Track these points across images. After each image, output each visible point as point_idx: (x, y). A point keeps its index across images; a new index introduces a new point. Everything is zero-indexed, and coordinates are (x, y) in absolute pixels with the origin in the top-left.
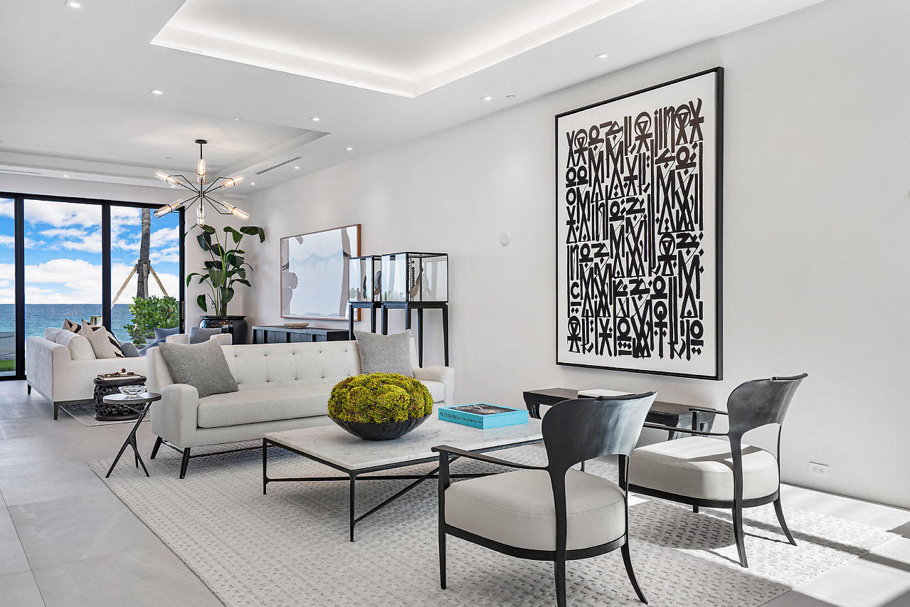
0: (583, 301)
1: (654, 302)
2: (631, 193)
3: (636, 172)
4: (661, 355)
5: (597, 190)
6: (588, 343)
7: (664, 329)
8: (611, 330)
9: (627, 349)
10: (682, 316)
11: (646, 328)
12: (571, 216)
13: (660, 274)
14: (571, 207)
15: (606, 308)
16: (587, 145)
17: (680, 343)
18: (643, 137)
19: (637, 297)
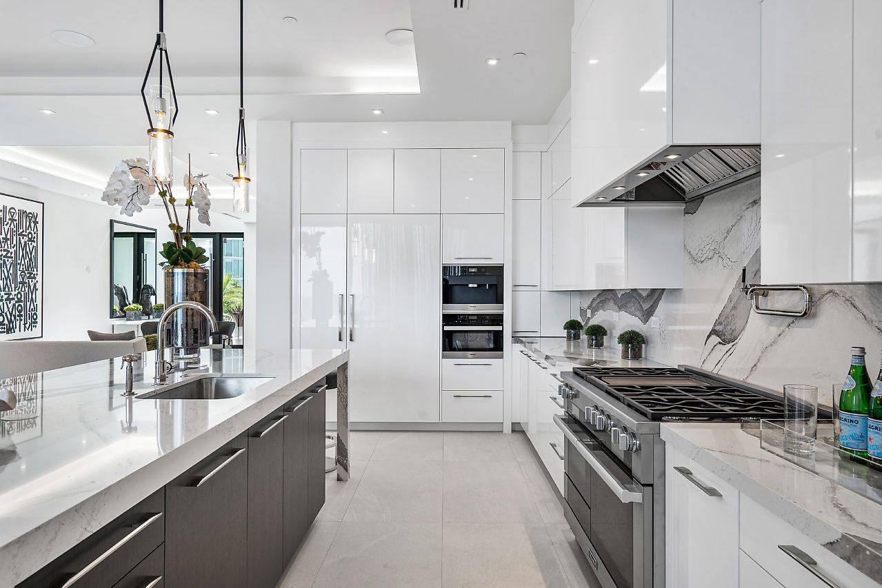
1: (17, 304)
2: (6, 247)
3: (9, 237)
4: (20, 331)
7: (21, 318)
10: (29, 311)
11: (13, 318)
13: (20, 290)
17: (28, 323)
18: (12, 220)
19: (8, 302)
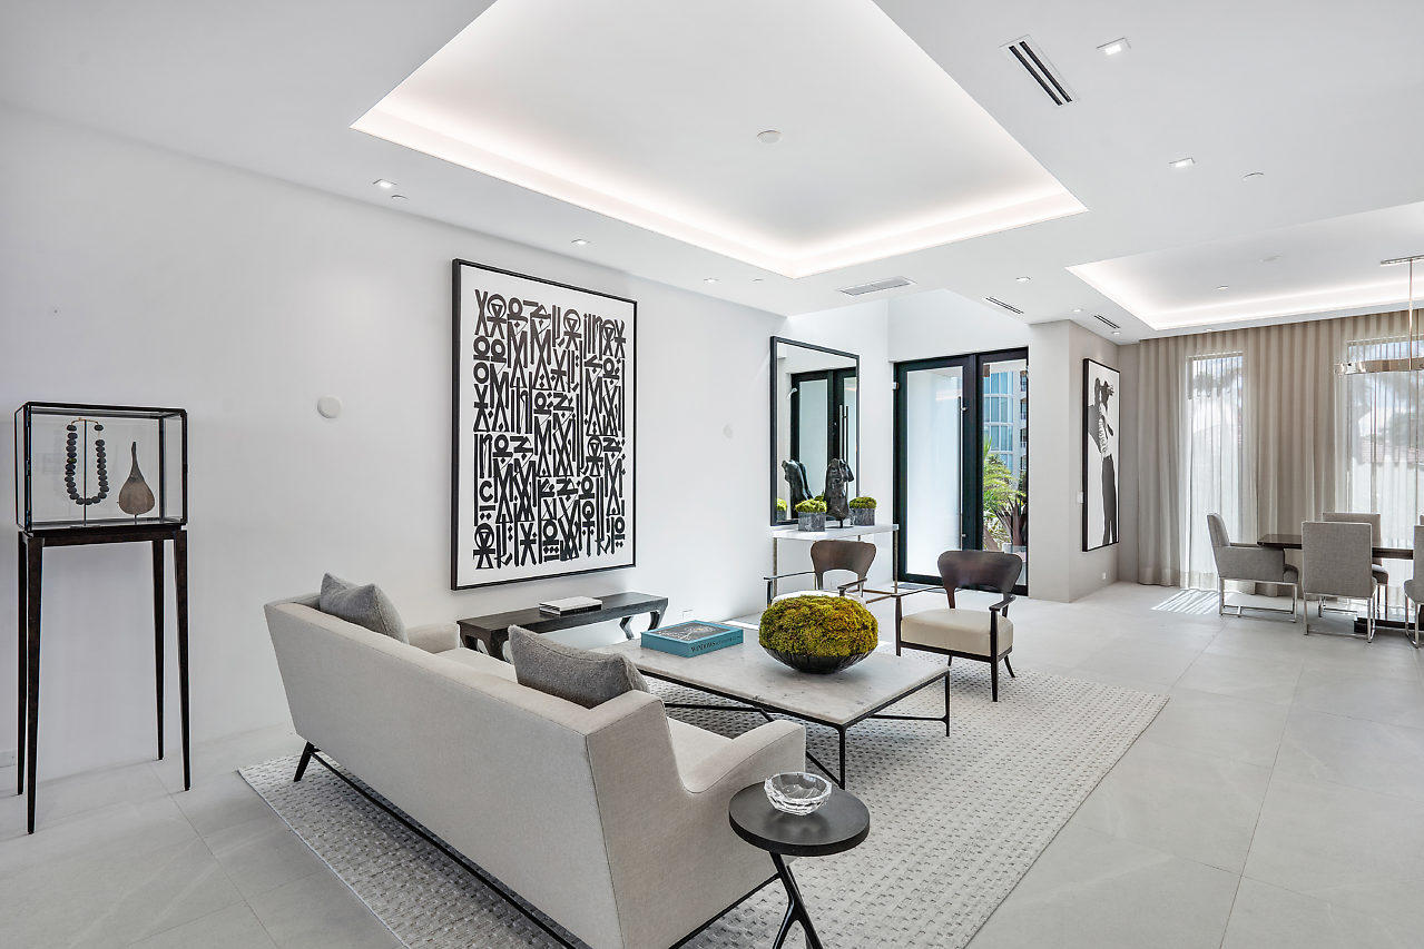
0: (497, 505)
1: (582, 502)
2: (559, 388)
3: (564, 368)
4: (589, 554)
5: (518, 374)
6: (505, 553)
7: (592, 528)
8: (534, 535)
9: (554, 553)
10: (608, 515)
11: (574, 529)
12: (482, 397)
13: (588, 474)
14: (481, 387)
15: (528, 511)
16: (505, 317)
17: (606, 538)
18: (572, 335)
19: (564, 497)
